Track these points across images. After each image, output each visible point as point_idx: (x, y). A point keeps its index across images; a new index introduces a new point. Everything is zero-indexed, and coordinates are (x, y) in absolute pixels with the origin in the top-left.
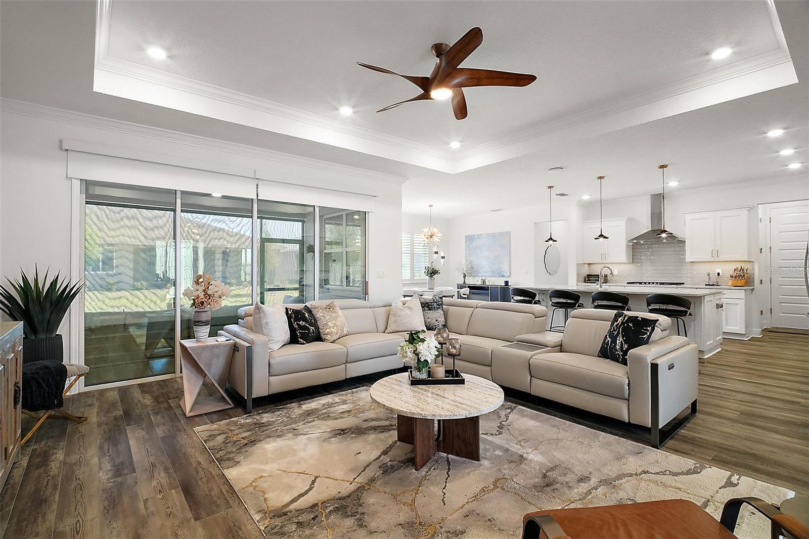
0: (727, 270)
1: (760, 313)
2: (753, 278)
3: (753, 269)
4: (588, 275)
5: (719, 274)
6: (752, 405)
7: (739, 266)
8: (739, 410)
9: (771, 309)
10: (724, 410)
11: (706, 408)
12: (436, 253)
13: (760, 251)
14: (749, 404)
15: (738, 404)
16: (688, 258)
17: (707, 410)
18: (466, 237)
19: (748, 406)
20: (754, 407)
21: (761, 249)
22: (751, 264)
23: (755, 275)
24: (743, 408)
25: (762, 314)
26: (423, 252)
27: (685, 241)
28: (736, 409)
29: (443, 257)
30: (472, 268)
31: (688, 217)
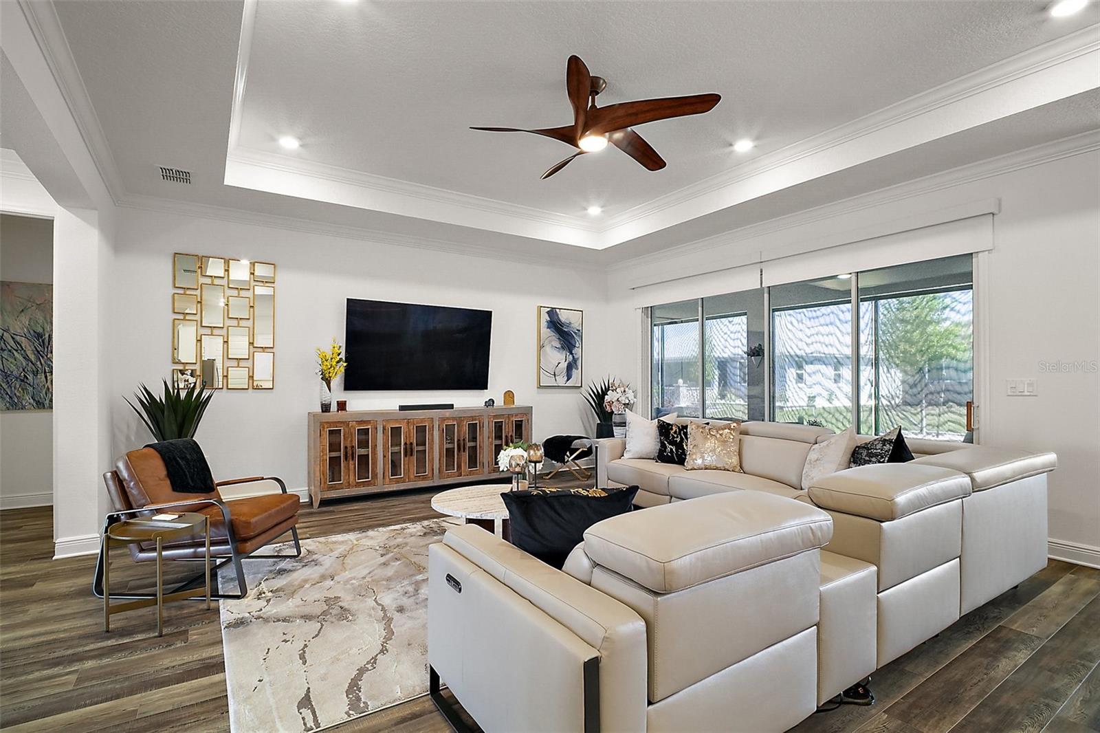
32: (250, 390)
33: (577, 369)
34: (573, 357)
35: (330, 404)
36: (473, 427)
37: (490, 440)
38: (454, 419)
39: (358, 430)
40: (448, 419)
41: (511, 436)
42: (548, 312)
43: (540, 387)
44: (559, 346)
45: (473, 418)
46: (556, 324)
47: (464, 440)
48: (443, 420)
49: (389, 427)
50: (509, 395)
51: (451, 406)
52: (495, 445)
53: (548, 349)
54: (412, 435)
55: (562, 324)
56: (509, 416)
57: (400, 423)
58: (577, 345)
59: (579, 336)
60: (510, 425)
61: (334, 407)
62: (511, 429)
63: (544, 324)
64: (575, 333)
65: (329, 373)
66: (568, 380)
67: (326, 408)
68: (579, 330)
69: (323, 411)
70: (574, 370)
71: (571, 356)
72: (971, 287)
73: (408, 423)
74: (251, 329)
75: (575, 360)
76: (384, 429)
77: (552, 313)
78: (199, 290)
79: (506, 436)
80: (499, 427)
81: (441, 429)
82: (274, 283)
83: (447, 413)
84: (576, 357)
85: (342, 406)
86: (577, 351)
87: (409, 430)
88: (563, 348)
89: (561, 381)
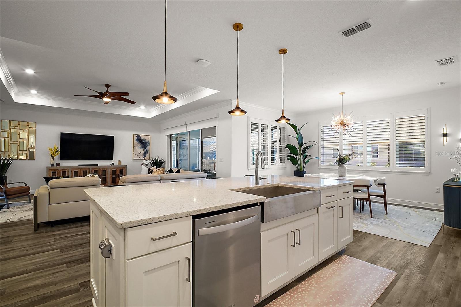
6: (6, 250)
8: (14, 243)
10: (22, 239)
11: (33, 236)
14: (8, 249)
15: (16, 247)
17: (31, 236)
19: (8, 248)
20: (4, 249)
24: (11, 245)
28: (15, 243)
32: (27, 160)
33: (148, 154)
34: (146, 150)
35: (54, 164)
36: (104, 171)
37: (111, 175)
38: (97, 169)
39: (62, 172)
40: (95, 169)
41: (119, 174)
42: (136, 136)
43: (133, 159)
44: (141, 147)
45: (104, 169)
46: (139, 140)
47: (101, 175)
48: (93, 169)
49: (73, 171)
50: (119, 162)
51: (97, 165)
52: (113, 177)
53: (136, 148)
54: (82, 173)
55: (142, 140)
56: (118, 168)
57: (77, 170)
58: (148, 146)
59: (149, 144)
60: (118, 171)
61: (55, 165)
62: (119, 172)
63: (135, 140)
64: (147, 142)
65: (53, 155)
66: (144, 157)
67: (52, 165)
68: (149, 142)
69: (51, 166)
70: (147, 154)
71: (145, 150)
72: (216, 136)
73: (80, 170)
74: (27, 142)
75: (147, 151)
76: (72, 171)
77: (138, 136)
78: (10, 130)
79: (117, 174)
80: (114, 172)
81: (92, 172)
82: (35, 128)
83: (95, 167)
84: (147, 150)
85: (58, 165)
86: (148, 148)
87: (81, 172)
88: (142, 147)
89: (142, 157)
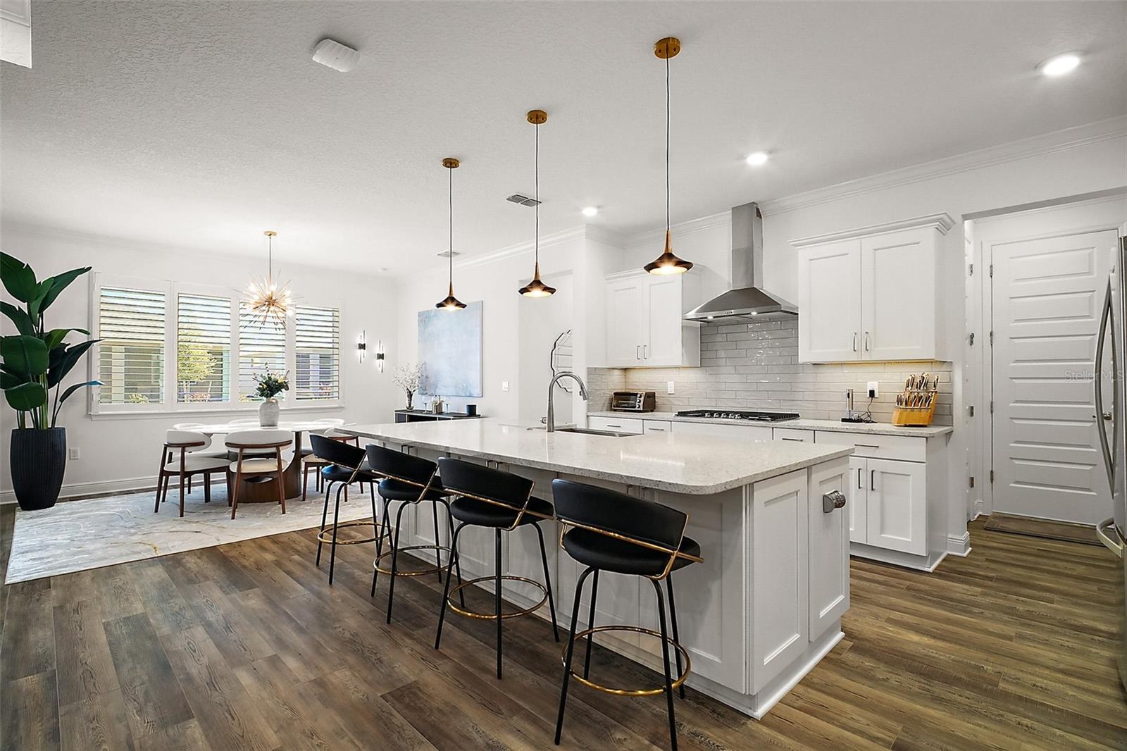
0: (892, 383)
1: (968, 482)
2: (951, 405)
3: (951, 382)
4: (615, 394)
5: (872, 393)
7: (918, 372)
9: (992, 472)
12: (362, 347)
13: (968, 341)
16: (804, 356)
18: (420, 314)
21: (972, 336)
22: (945, 367)
23: (955, 398)
25: (972, 485)
26: (331, 346)
27: (797, 314)
29: (381, 357)
30: (427, 377)
31: (804, 254)
